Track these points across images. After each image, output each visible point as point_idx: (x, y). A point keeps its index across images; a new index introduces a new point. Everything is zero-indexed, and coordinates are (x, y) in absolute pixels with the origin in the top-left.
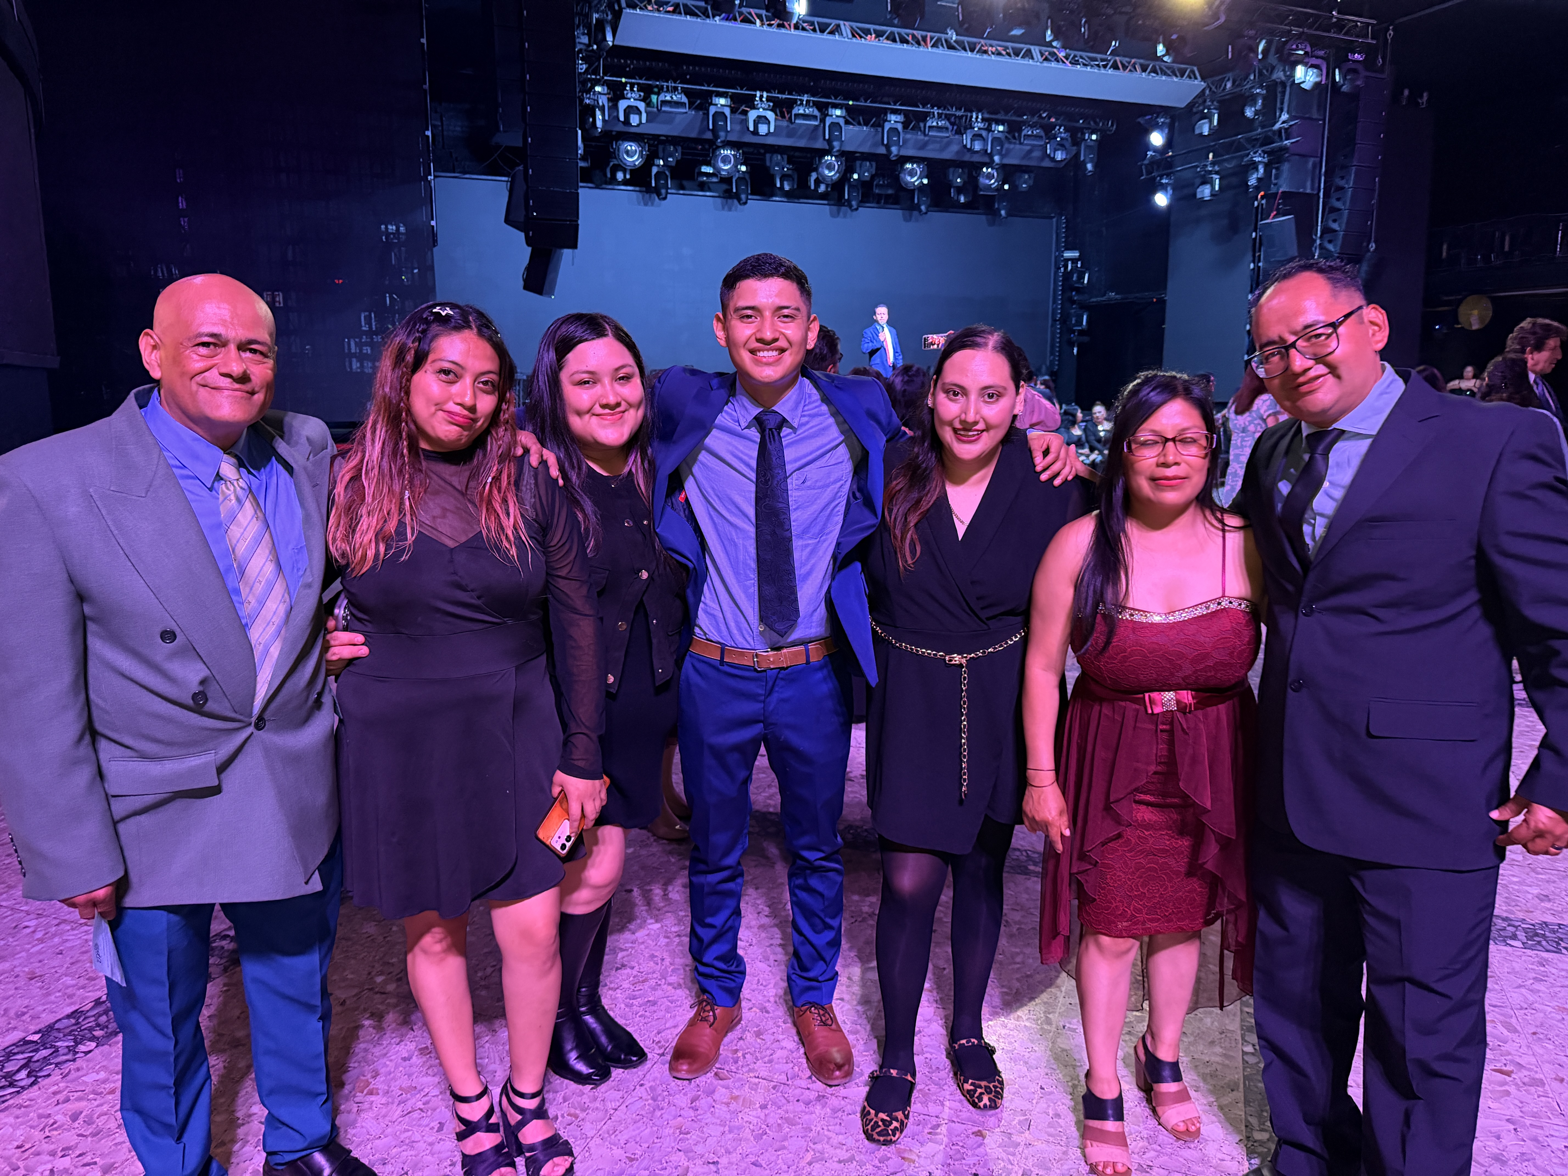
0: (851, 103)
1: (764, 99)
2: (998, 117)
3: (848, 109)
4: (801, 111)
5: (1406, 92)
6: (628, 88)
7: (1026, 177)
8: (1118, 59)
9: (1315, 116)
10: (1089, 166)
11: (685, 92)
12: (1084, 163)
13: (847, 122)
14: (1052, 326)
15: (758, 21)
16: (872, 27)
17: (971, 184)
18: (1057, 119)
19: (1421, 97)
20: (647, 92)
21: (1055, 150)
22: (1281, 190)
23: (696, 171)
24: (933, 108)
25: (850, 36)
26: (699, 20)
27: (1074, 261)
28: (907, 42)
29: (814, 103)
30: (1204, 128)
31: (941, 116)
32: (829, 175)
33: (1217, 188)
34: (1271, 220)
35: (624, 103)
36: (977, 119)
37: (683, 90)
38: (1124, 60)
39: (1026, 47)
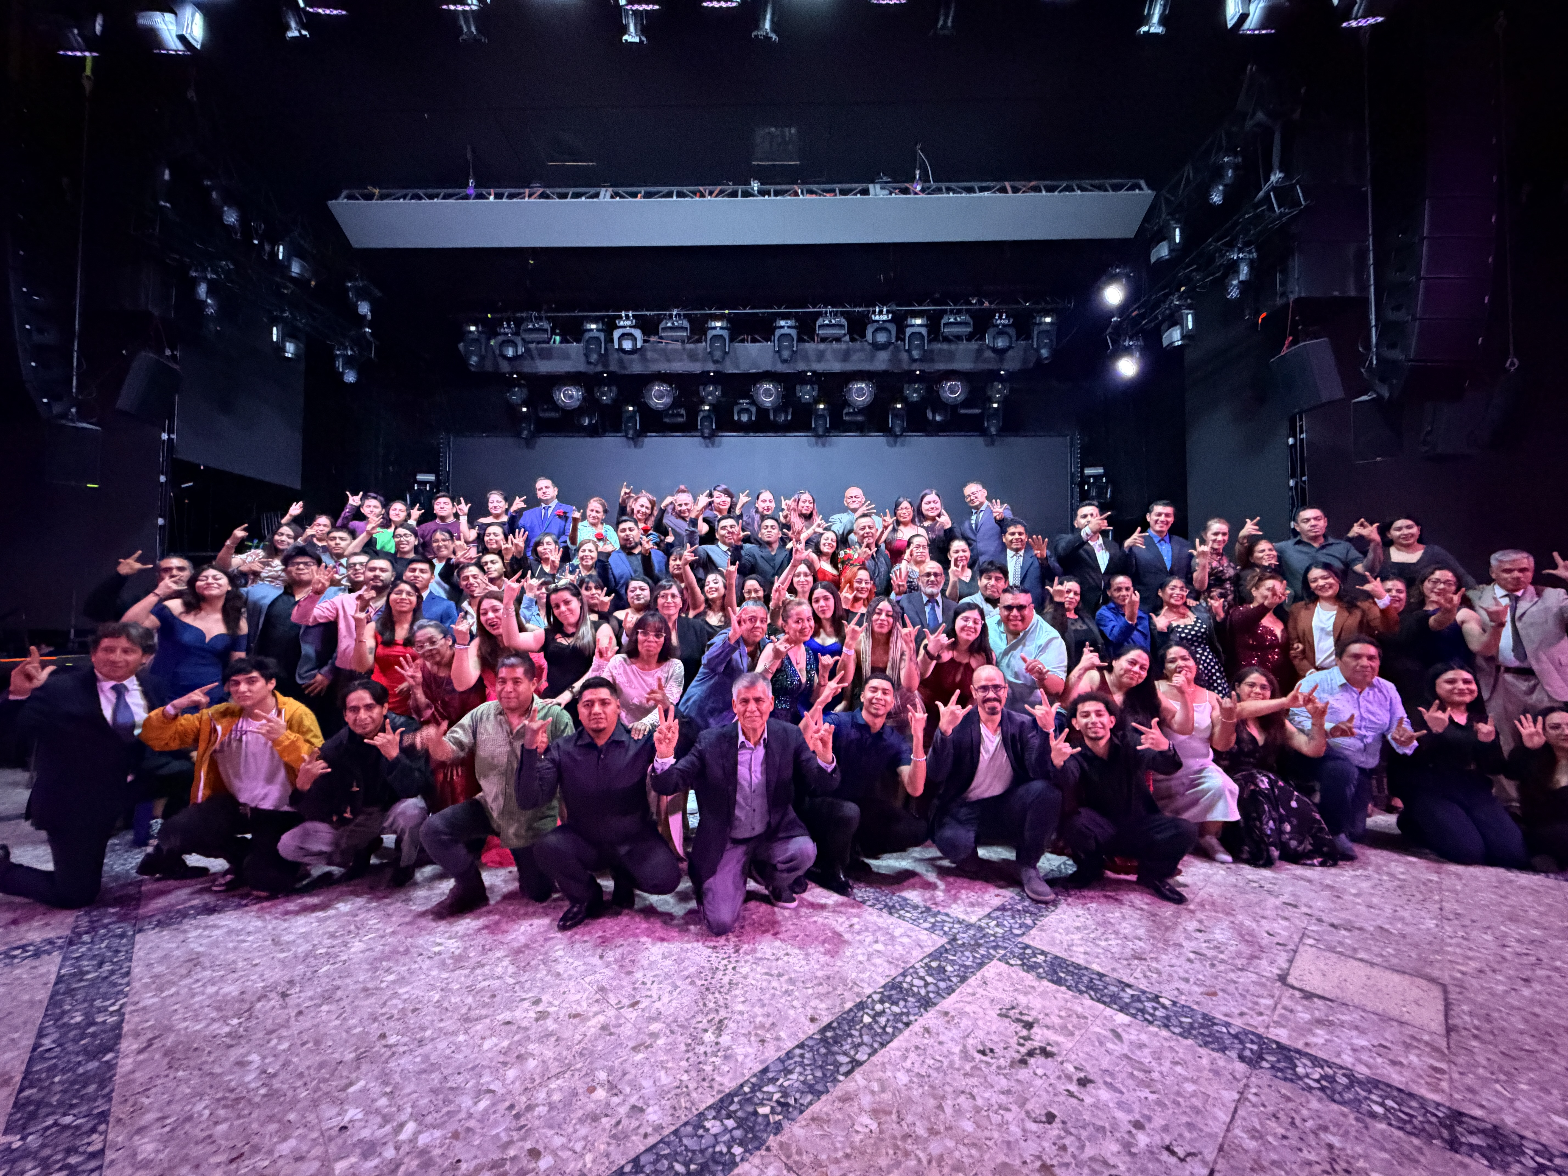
0: (727, 311)
1: (630, 318)
3: (729, 319)
4: (669, 325)
6: (505, 325)
8: (1007, 183)
10: (1044, 352)
11: (551, 319)
12: (1038, 350)
16: (644, 189)
18: (991, 303)
21: (995, 339)
22: (1292, 298)
24: (825, 306)
25: (608, 198)
27: (1097, 477)
29: (686, 316)
30: (1163, 251)
31: (836, 314)
32: (767, 401)
33: (1190, 326)
34: (1284, 351)
35: (500, 338)
36: (881, 312)
37: (548, 319)
38: (1017, 184)
39: (860, 187)
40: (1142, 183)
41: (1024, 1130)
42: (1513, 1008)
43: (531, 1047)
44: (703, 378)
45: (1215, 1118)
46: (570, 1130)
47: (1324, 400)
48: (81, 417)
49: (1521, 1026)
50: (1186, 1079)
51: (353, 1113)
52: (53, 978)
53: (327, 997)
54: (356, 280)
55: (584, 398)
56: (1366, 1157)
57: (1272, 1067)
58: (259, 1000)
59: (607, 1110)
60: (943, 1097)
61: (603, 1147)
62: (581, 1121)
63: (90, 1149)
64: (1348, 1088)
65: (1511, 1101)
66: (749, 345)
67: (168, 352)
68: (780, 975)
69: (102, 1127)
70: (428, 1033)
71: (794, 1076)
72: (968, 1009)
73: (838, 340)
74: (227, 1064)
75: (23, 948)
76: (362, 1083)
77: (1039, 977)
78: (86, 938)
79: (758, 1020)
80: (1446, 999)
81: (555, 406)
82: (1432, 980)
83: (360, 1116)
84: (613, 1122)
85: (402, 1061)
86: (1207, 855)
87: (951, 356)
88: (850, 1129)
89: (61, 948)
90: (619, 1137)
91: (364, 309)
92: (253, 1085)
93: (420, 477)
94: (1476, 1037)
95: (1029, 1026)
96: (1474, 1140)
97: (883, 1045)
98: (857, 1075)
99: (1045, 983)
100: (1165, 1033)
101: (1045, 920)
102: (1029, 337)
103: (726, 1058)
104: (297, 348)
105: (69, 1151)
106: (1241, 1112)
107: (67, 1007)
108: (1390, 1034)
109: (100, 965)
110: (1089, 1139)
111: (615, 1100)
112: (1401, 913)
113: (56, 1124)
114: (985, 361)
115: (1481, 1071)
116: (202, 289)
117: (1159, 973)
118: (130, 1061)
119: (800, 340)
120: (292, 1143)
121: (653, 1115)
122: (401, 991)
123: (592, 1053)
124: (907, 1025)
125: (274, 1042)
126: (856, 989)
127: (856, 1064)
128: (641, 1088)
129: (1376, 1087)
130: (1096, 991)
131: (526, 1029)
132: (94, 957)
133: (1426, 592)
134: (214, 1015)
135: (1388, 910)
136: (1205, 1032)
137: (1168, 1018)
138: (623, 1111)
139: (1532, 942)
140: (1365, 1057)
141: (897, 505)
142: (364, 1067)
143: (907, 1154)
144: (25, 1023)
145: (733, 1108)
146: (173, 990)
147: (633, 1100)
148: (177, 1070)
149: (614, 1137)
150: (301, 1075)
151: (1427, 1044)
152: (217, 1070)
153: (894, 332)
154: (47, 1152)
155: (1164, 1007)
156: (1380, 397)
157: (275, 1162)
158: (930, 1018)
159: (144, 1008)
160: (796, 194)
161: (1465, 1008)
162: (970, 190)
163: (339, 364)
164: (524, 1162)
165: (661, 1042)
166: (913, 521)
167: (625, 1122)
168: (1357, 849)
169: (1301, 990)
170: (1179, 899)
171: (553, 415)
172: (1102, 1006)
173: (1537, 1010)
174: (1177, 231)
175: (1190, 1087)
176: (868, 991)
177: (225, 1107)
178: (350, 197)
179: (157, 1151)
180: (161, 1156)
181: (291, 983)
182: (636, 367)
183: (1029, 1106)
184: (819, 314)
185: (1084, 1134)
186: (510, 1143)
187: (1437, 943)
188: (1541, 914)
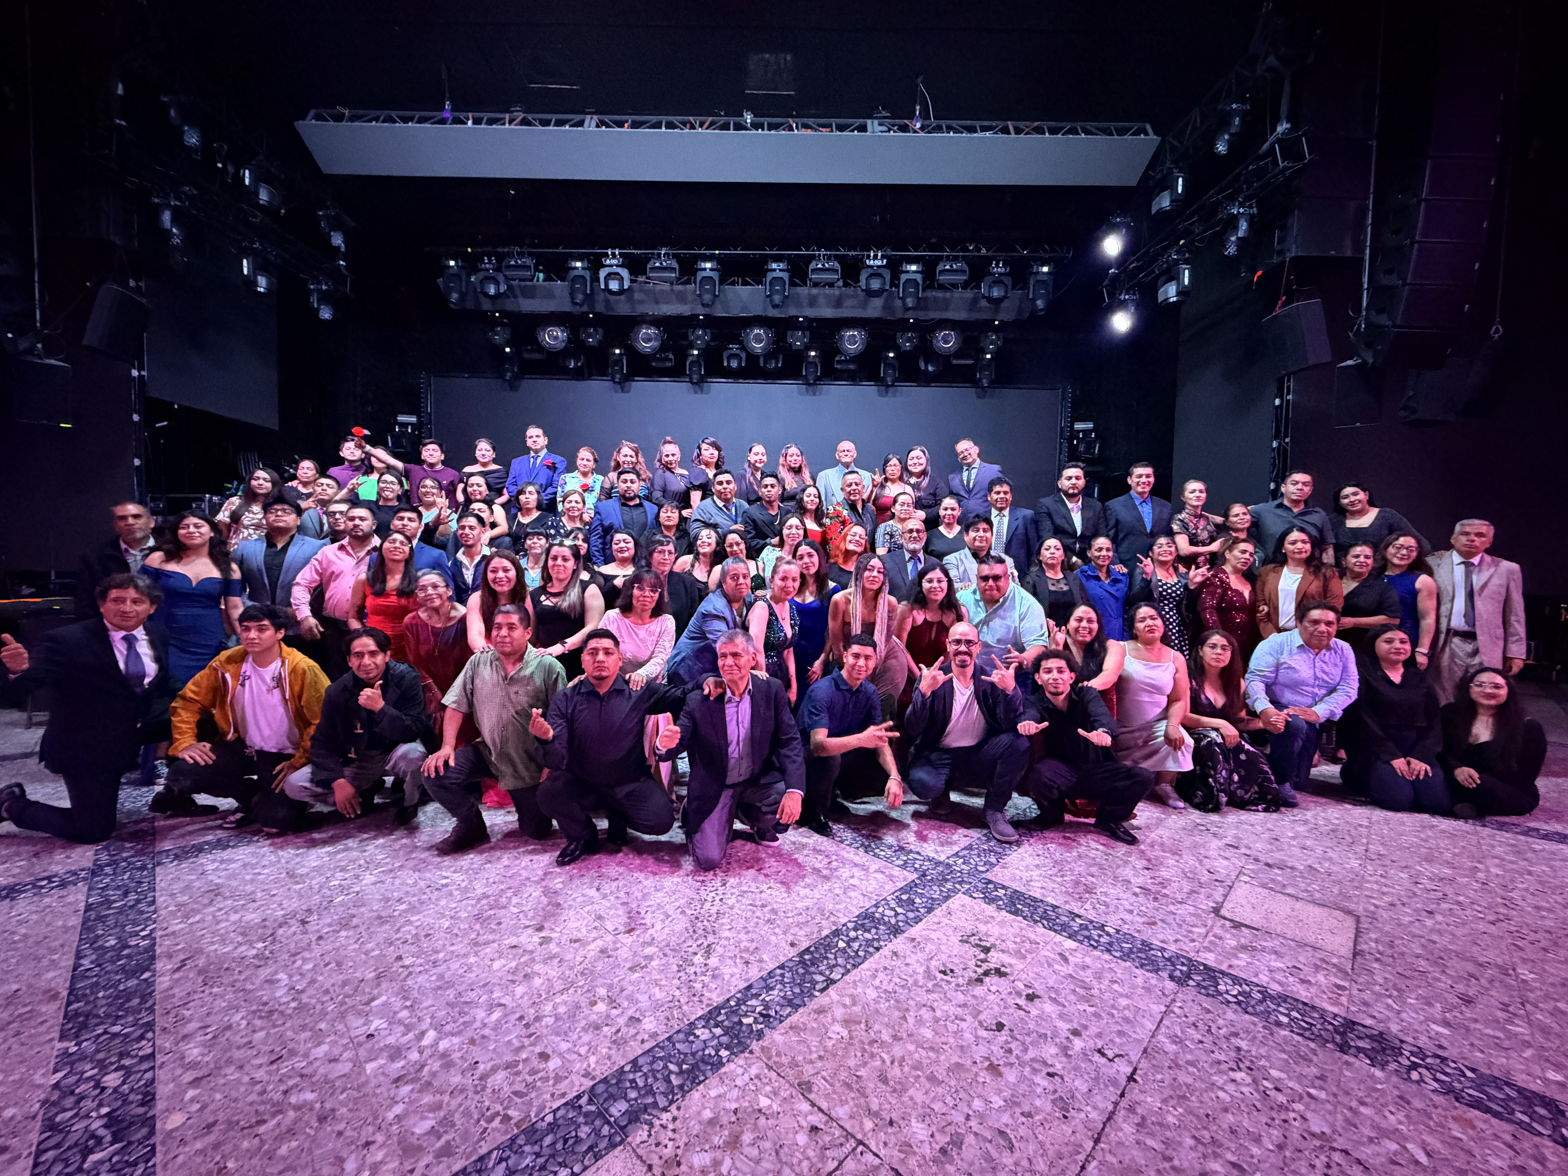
0: (718, 252)
1: (617, 256)
3: (719, 260)
4: (658, 265)
8: (1010, 123)
10: (1040, 303)
11: (533, 256)
12: (1034, 300)
15: (471, 122)
16: (631, 118)
18: (988, 250)
21: (990, 287)
22: (1288, 256)
24: (819, 250)
25: (593, 127)
27: (1086, 432)
29: (674, 255)
30: (1164, 202)
31: (829, 258)
32: (758, 347)
33: (1186, 282)
34: (1278, 311)
35: (481, 275)
36: (875, 257)
37: (530, 255)
38: (1021, 124)
39: (858, 122)
40: (1148, 127)
41: (977, 1037)
42: (1414, 936)
43: (537, 967)
44: (691, 321)
45: (1142, 1026)
46: (575, 1037)
47: (1311, 363)
48: (49, 353)
49: (1419, 951)
50: (1122, 995)
51: (377, 1023)
52: (82, 906)
53: (345, 924)
54: (327, 208)
55: (569, 340)
56: (1268, 1058)
57: (1198, 985)
58: (280, 926)
59: (608, 1020)
60: (907, 1010)
61: (604, 1051)
62: (585, 1030)
63: (141, 1053)
64: (1261, 1002)
65: (1399, 1012)
66: (739, 288)
67: (132, 283)
68: (763, 906)
69: (150, 1035)
70: (441, 955)
71: (775, 992)
72: (933, 935)
73: (831, 285)
74: (258, 982)
75: (49, 879)
76: (384, 998)
77: (999, 908)
78: (108, 870)
79: (742, 945)
80: (1357, 929)
81: (540, 348)
82: (1349, 912)
83: (385, 1026)
84: (614, 1030)
85: (420, 979)
86: (1160, 800)
87: (946, 305)
88: (824, 1035)
89: (84, 879)
90: (618, 1042)
91: (337, 240)
92: (284, 1000)
93: (401, 418)
94: (1377, 960)
95: (987, 950)
96: (1361, 1044)
97: (855, 966)
98: (831, 991)
99: (1004, 913)
100: (1107, 956)
101: (1007, 859)
102: (1025, 287)
103: (714, 977)
104: (269, 283)
105: (122, 1055)
106: (1165, 1022)
107: (100, 932)
108: (1304, 958)
109: (126, 894)
110: (1032, 1043)
111: (615, 1012)
112: (1331, 854)
113: (105, 1032)
114: (980, 310)
115: (1377, 988)
116: (167, 217)
117: (1107, 905)
118: (167, 978)
119: (792, 284)
120: (325, 1048)
121: (649, 1024)
122: (413, 919)
123: (592, 972)
124: (878, 949)
125: (299, 963)
126: (833, 919)
127: (830, 982)
128: (637, 1002)
129: (1285, 1001)
130: (1048, 920)
131: (532, 952)
132: (118, 888)
133: (1389, 557)
134: (240, 939)
135: (1319, 850)
136: (1142, 955)
137: (1110, 944)
138: (622, 1021)
139: (1442, 879)
140: (1279, 976)
141: (887, 461)
142: (384, 985)
143: (872, 1056)
144: (62, 946)
145: (719, 1019)
146: (198, 918)
147: (631, 1012)
148: (212, 987)
149: (614, 1042)
150: (327, 992)
151: (1334, 965)
152: (249, 987)
153: (888, 278)
154: (101, 1056)
155: (1108, 934)
156: (1365, 363)
157: (311, 1063)
158: (899, 943)
159: (173, 933)
160: (791, 129)
161: (1373, 936)
162: (971, 130)
163: (314, 300)
164: (535, 1063)
165: (655, 963)
166: (901, 478)
167: (624, 1030)
168: (1299, 797)
169: (1231, 920)
170: (1132, 841)
171: (537, 356)
172: (1052, 934)
173: (1435, 937)
174: (1180, 180)
175: (1124, 1002)
176: (844, 920)
177: (260, 1017)
178: (318, 117)
179: (203, 1055)
180: (207, 1059)
181: (309, 911)
182: (623, 308)
183: (982, 1017)
184: (813, 257)
185: (1028, 1039)
186: (523, 1047)
187: (1358, 880)
188: (1455, 855)
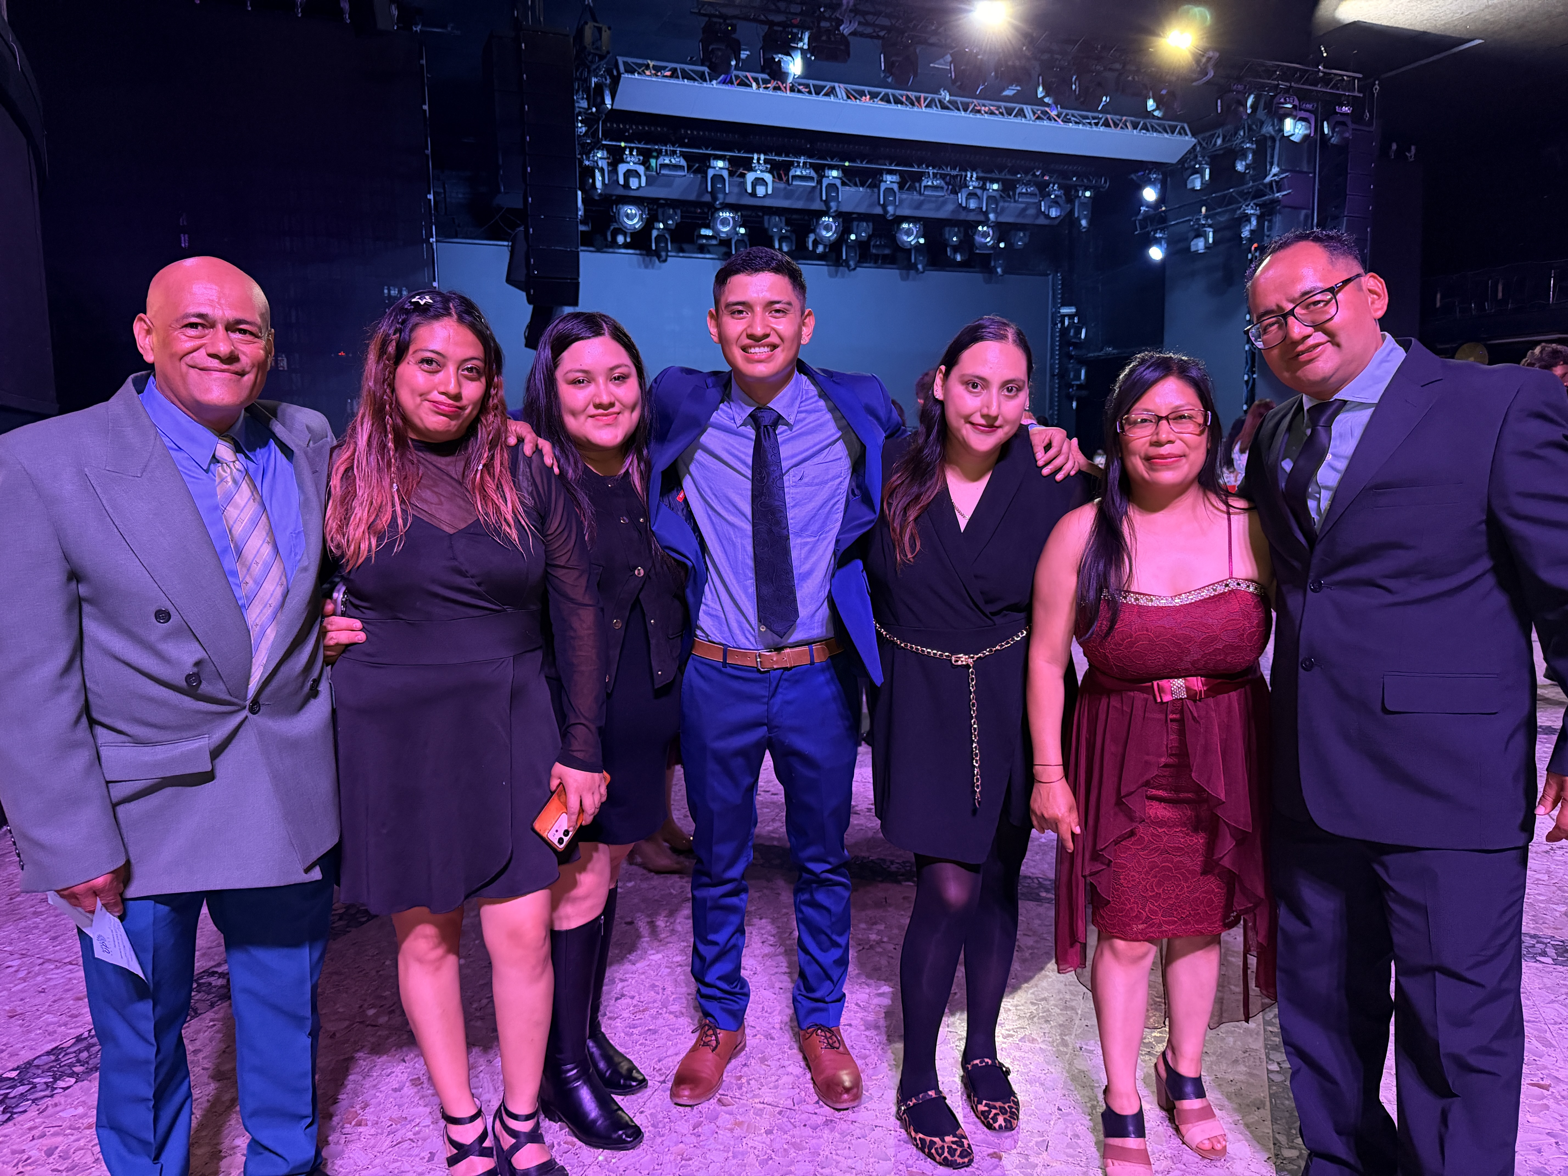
0: (847, 164)
1: (761, 162)
2: (993, 175)
3: (845, 170)
4: (798, 173)
5: (1394, 146)
6: (627, 152)
7: (1022, 234)
8: (1109, 116)
9: (1305, 170)
10: (1084, 223)
11: (684, 155)
12: (1078, 220)
13: (844, 184)
14: (1050, 381)
15: (754, 84)
16: (866, 89)
17: (967, 242)
18: (1051, 177)
19: (1409, 151)
20: (646, 156)
21: (1050, 207)
23: (696, 233)
24: (927, 167)
25: (845, 97)
26: (696, 84)
27: (1071, 317)
28: (902, 103)
29: (811, 165)
30: (1196, 182)
31: (936, 176)
32: (827, 236)
33: (1211, 240)
35: (624, 167)
36: (972, 178)
37: (682, 154)
40: (1188, 132)
174: (1208, 172)
184: (923, 174)
